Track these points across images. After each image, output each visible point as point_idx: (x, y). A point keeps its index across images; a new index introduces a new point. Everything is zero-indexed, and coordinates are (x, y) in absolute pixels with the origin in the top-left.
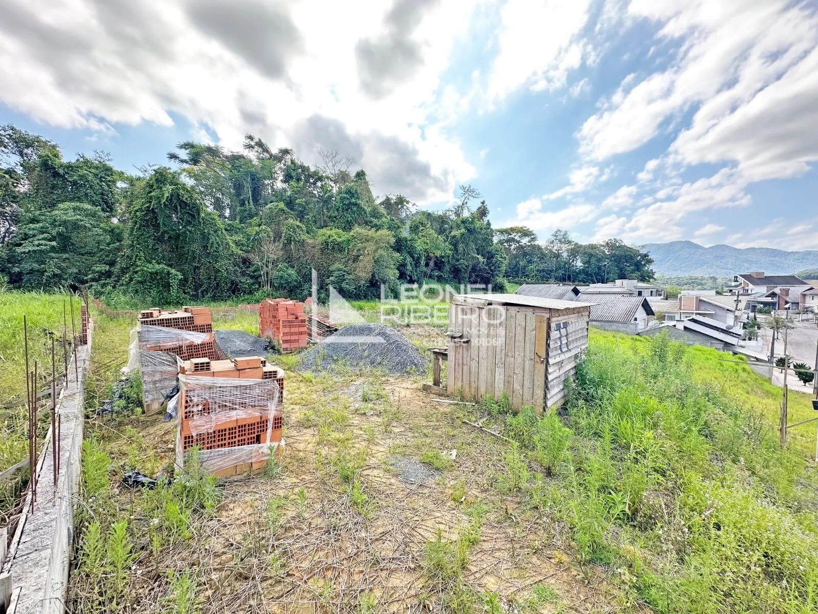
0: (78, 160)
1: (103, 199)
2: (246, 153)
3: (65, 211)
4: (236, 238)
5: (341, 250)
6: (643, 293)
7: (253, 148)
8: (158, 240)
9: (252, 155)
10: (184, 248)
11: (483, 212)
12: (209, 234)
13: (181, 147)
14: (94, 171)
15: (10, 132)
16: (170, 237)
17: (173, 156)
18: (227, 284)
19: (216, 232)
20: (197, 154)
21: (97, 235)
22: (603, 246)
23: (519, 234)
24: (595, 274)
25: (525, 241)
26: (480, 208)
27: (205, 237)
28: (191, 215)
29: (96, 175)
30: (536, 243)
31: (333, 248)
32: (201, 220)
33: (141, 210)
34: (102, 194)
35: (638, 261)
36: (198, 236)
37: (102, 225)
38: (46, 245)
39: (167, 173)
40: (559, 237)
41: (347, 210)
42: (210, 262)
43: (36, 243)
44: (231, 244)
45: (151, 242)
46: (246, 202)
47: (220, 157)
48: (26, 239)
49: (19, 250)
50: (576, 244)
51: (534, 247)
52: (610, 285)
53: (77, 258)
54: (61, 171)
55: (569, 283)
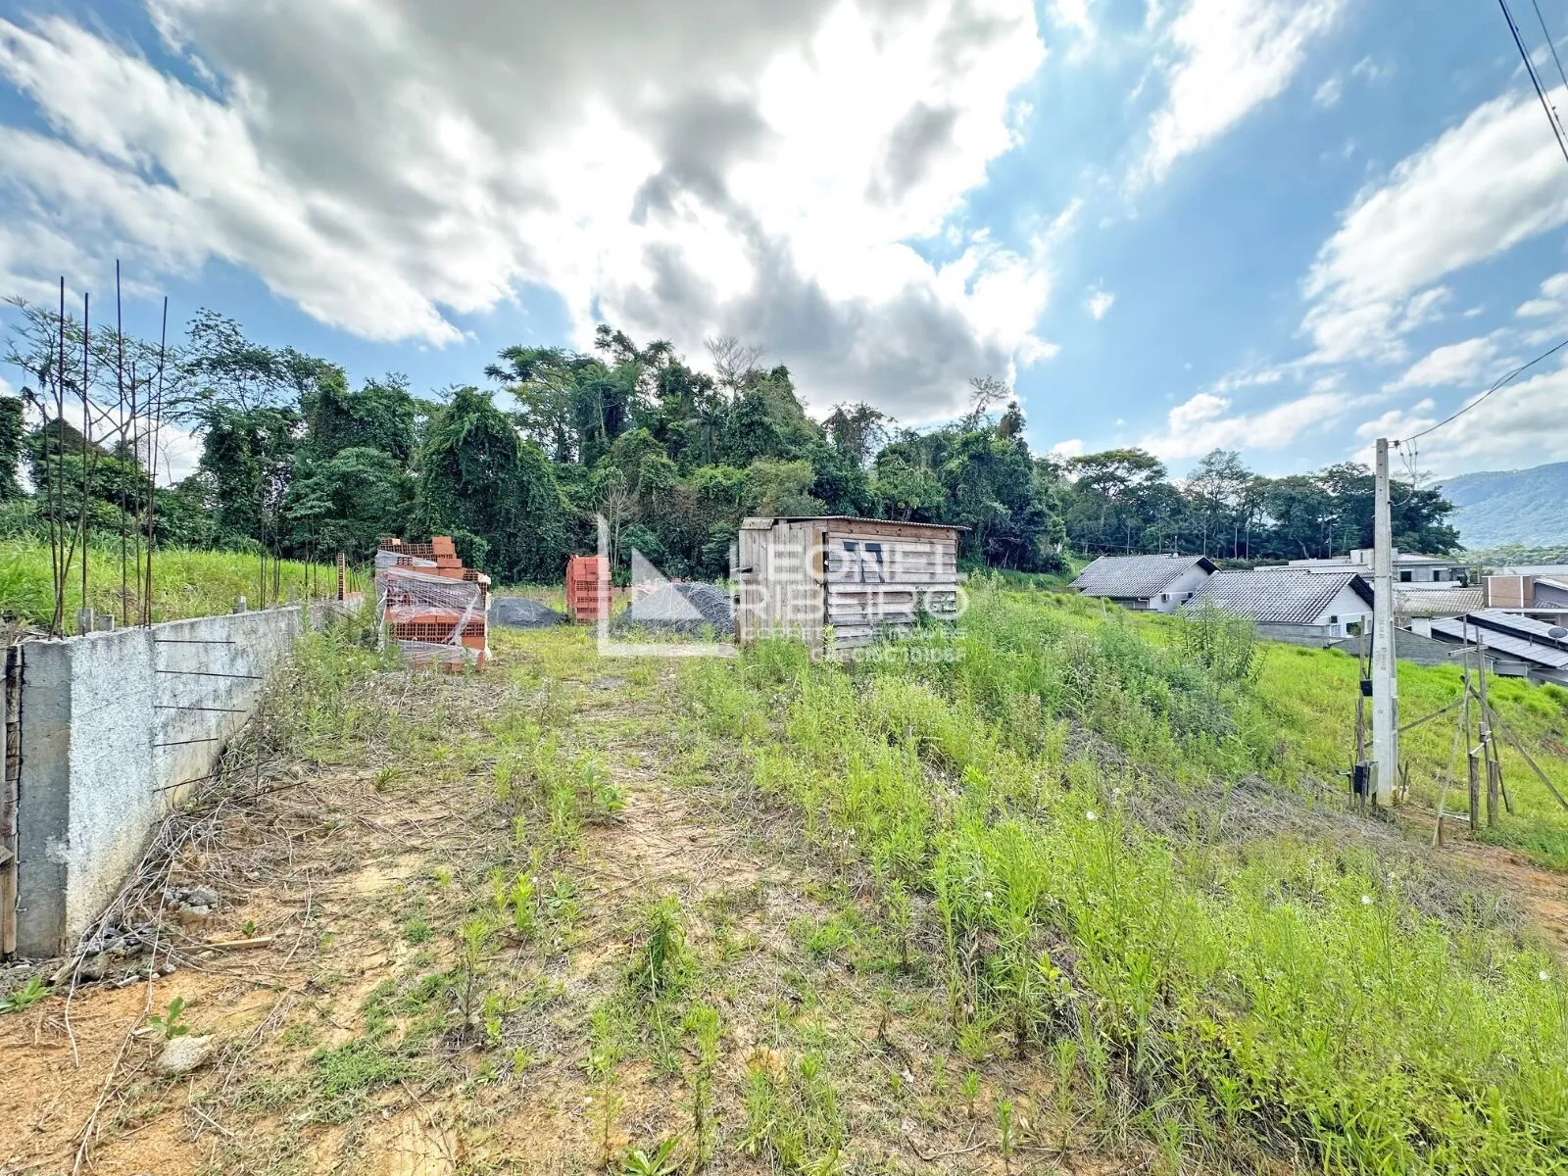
0: (366, 388)
1: (395, 441)
2: (597, 354)
3: (347, 460)
4: (573, 488)
5: (730, 501)
6: (1413, 576)
7: (609, 346)
8: (460, 495)
9: (608, 358)
10: (494, 505)
11: (1012, 424)
12: (529, 483)
13: (505, 356)
14: (385, 401)
15: (289, 358)
16: (475, 490)
17: (493, 371)
18: (554, 560)
19: (539, 479)
20: (526, 363)
21: (383, 491)
22: (1321, 479)
23: (1126, 464)
24: (1305, 540)
25: (1137, 478)
26: (1006, 417)
27: (524, 488)
28: (504, 455)
29: (387, 407)
30: (1164, 481)
31: (717, 497)
32: (518, 462)
33: (437, 452)
34: (395, 434)
35: (1411, 509)
36: (513, 485)
37: (390, 477)
38: (320, 507)
39: (472, 395)
40: (1218, 467)
41: (747, 434)
42: (530, 526)
43: (309, 504)
44: (563, 498)
45: (449, 497)
46: (596, 433)
47: (559, 366)
48: (297, 501)
49: (290, 515)
50: (1257, 478)
51: (1160, 489)
52: (1338, 560)
53: (357, 524)
54: (345, 406)
55: (1242, 560)
